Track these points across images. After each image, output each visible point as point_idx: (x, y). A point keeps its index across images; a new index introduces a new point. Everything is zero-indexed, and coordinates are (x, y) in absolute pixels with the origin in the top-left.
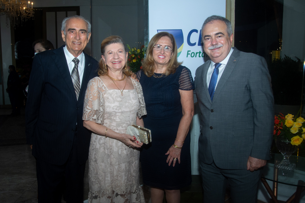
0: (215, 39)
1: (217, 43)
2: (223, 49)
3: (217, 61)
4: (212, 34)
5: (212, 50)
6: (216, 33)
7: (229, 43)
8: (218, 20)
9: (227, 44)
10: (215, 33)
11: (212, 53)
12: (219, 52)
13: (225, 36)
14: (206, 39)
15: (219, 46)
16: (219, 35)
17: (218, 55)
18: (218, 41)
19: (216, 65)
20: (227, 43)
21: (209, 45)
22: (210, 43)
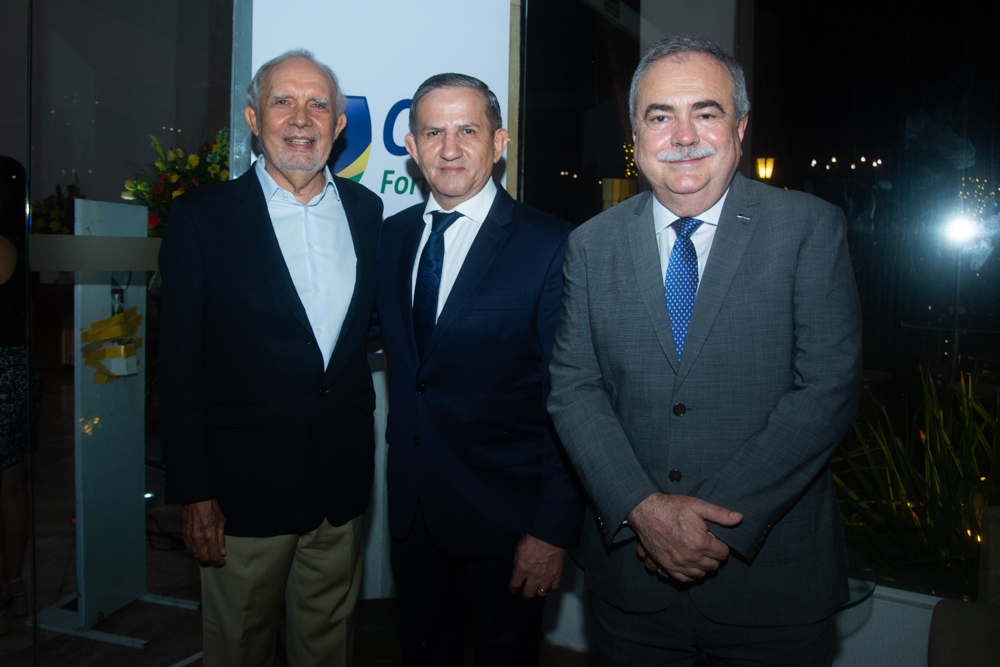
0: (692, 126)
1: (696, 140)
2: (716, 164)
3: (685, 210)
4: (682, 101)
5: (672, 162)
6: (696, 101)
8: (703, 55)
9: (731, 150)
10: (693, 100)
11: (671, 177)
12: (697, 172)
13: (727, 118)
14: (652, 120)
15: (700, 152)
16: (706, 110)
17: (693, 184)
18: (699, 132)
19: (677, 226)
20: (732, 145)
21: (660, 143)
22: (668, 138)
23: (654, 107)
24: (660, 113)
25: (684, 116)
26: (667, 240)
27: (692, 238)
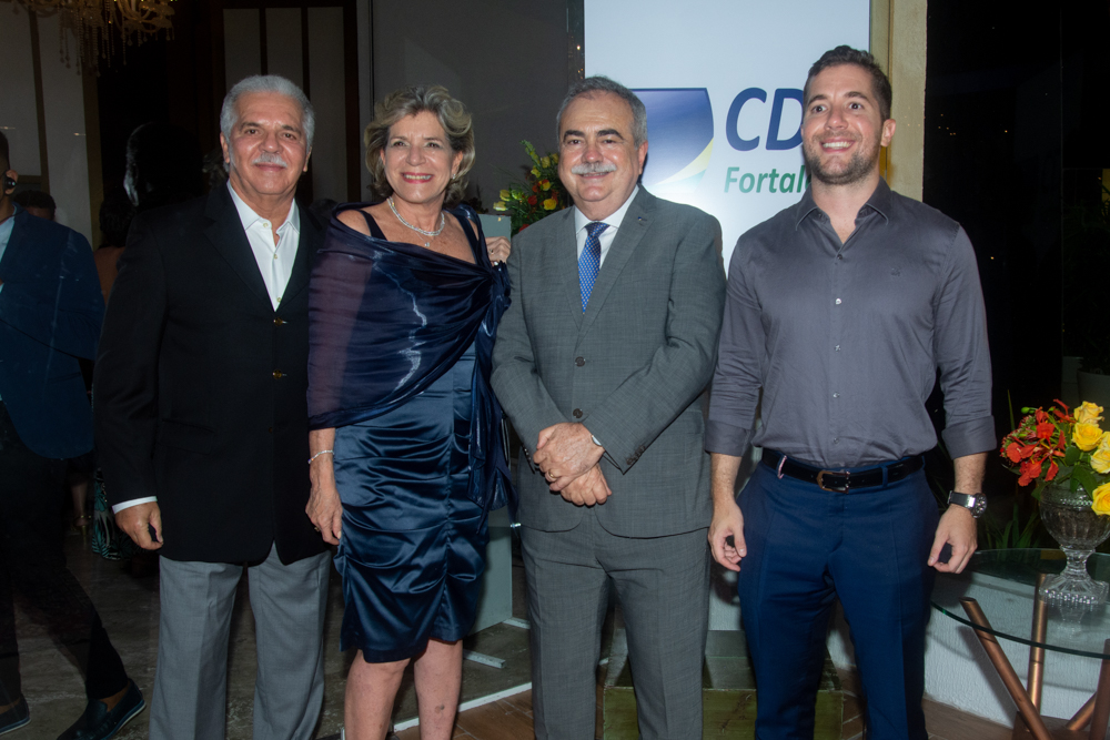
0: (596, 146)
1: (600, 159)
2: (617, 178)
3: (596, 213)
4: (591, 130)
5: (582, 175)
6: (601, 129)
7: (635, 166)
8: (611, 94)
9: (628, 168)
10: (598, 128)
11: (582, 188)
12: (602, 185)
13: (626, 144)
14: (569, 143)
15: (607, 166)
17: (596, 193)
18: (603, 153)
19: (589, 228)
20: (629, 164)
21: (575, 160)
22: (579, 156)
23: (570, 133)
24: (574, 137)
25: (592, 139)
26: (582, 237)
27: (600, 239)
